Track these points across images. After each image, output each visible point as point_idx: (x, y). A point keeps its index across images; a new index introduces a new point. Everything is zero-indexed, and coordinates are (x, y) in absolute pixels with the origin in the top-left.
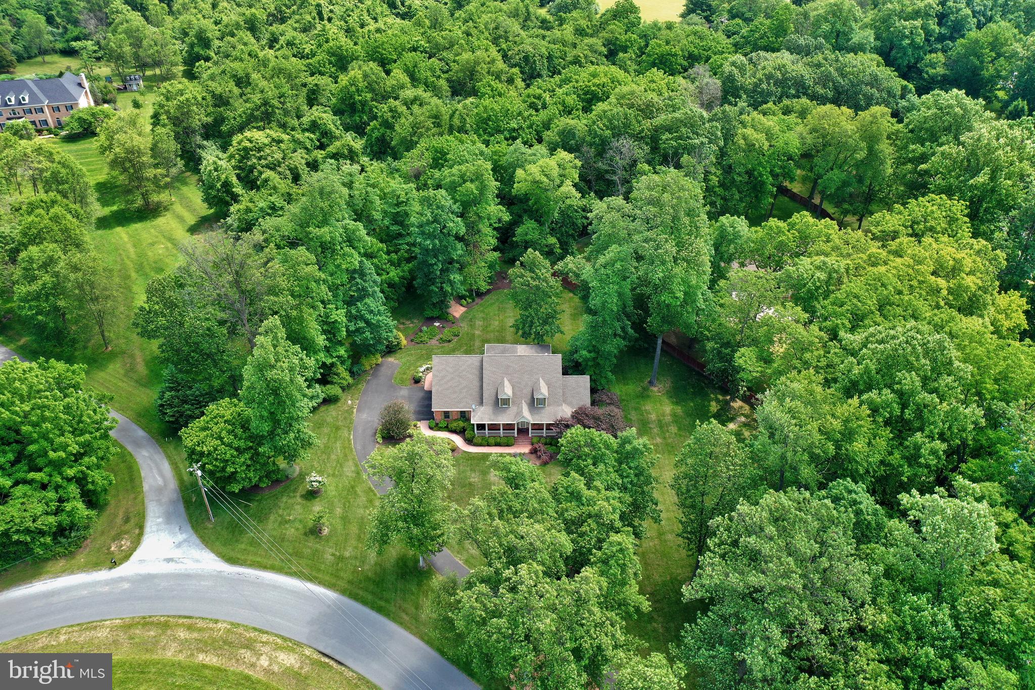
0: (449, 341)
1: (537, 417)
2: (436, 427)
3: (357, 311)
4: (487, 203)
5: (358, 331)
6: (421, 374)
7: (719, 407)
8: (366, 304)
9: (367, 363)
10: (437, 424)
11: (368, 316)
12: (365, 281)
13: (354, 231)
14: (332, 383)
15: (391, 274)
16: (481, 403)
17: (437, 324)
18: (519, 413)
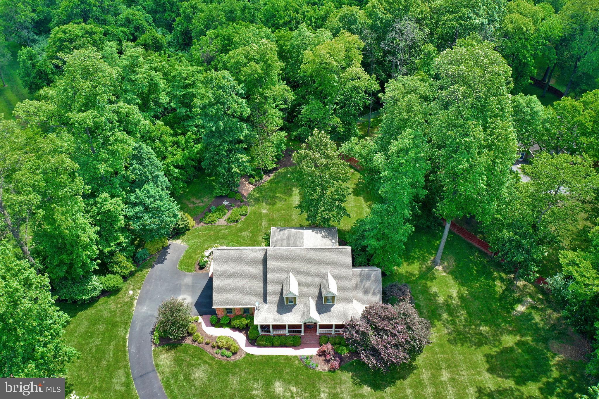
0: (237, 221)
1: (324, 315)
2: (217, 324)
3: (137, 198)
4: (272, 84)
5: (136, 217)
6: (206, 259)
7: (504, 288)
8: (144, 189)
9: (151, 247)
10: (219, 320)
11: (147, 201)
12: (144, 166)
13: (127, 114)
14: (112, 273)
15: (178, 157)
16: (265, 300)
17: (225, 203)
18: (306, 312)
